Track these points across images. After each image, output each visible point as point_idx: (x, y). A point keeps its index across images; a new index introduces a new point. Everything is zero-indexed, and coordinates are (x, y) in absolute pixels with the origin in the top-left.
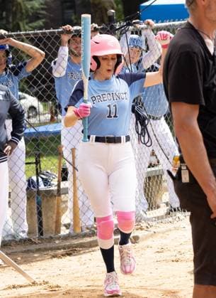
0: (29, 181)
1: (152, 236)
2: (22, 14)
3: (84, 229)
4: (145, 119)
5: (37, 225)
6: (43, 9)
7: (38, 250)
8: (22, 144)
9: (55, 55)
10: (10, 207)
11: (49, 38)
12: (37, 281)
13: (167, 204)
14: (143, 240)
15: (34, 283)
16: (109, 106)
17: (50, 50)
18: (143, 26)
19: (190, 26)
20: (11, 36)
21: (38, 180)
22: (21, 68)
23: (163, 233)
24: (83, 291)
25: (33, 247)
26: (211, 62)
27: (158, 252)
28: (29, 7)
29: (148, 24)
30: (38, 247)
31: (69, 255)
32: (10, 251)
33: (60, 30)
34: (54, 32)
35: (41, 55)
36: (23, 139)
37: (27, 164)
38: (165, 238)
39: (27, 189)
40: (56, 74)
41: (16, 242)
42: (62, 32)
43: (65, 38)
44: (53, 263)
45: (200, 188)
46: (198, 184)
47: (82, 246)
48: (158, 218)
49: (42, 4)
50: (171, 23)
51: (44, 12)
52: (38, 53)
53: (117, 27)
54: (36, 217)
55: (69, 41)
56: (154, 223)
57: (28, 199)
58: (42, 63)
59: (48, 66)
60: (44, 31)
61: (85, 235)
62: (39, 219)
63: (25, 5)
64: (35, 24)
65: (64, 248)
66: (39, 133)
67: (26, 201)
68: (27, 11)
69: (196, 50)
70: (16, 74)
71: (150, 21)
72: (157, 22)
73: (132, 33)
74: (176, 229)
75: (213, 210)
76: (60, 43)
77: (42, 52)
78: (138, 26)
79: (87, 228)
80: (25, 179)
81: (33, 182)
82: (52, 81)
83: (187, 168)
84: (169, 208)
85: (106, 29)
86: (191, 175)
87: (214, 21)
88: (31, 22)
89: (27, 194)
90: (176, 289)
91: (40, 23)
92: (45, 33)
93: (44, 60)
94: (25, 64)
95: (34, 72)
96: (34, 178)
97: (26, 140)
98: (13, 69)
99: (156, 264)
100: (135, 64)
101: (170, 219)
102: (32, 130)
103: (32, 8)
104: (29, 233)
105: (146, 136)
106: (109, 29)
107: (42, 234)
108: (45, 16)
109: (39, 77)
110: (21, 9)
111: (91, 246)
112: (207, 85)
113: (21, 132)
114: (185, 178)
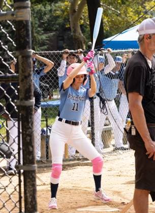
0: (42, 130)
2: (36, 42)
3: (70, 157)
4: (104, 100)
5: (45, 154)
6: (47, 40)
7: (46, 167)
8: (40, 111)
9: (59, 65)
11: (56, 56)
12: (46, 183)
13: (114, 146)
15: (44, 184)
16: (74, 104)
17: (57, 62)
18: (106, 51)
19: (139, 53)
20: (37, 53)
21: (47, 130)
22: (41, 70)
23: (111, 161)
24: (70, 189)
25: (43, 165)
26: (150, 72)
27: (109, 171)
28: (40, 38)
29: (109, 50)
30: (45, 165)
34: (59, 53)
35: (52, 64)
36: (40, 108)
37: (42, 121)
38: (113, 164)
39: (41, 134)
40: (59, 75)
42: (63, 53)
43: (65, 56)
45: (141, 138)
46: (140, 136)
47: (69, 165)
48: (109, 153)
49: (47, 37)
50: (121, 51)
51: (47, 42)
52: (50, 63)
54: (45, 149)
55: (67, 58)
56: (107, 156)
57: (41, 139)
58: (53, 68)
59: (55, 70)
60: (50, 52)
61: (71, 160)
62: (47, 151)
63: (38, 37)
64: (42, 48)
66: (49, 105)
68: (39, 41)
69: (143, 66)
70: (38, 74)
71: (110, 49)
72: (113, 50)
73: (100, 55)
74: (118, 159)
75: (148, 150)
76: (62, 59)
77: (53, 63)
78: (103, 51)
79: (72, 156)
80: (40, 129)
81: (44, 131)
82: (57, 78)
83: (135, 128)
84: (115, 147)
86: (137, 131)
87: (153, 51)
88: (41, 47)
90: (120, 190)
91: (46, 47)
93: (53, 67)
94: (43, 69)
95: (48, 73)
96: (45, 129)
97: (42, 109)
98: (37, 71)
99: (108, 177)
100: (101, 71)
101: (115, 154)
102: (45, 103)
103: (42, 39)
104: (41, 158)
105: (105, 109)
107: (48, 158)
108: (48, 44)
109: (50, 76)
110: (36, 39)
111: (73, 166)
112: (148, 84)
113: (40, 104)
114: (134, 133)
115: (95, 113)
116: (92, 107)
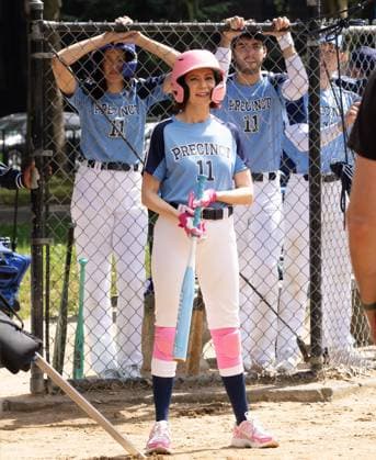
1: (355, 391)
10: (114, 321)
14: (339, 397)
15: (137, 457)
16: (200, 163)
20: (139, 28)
27: (362, 420)
31: (209, 412)
32: (110, 398)
33: (222, 24)
34: (213, 28)
41: (120, 383)
44: (179, 425)
53: (323, 27)
56: (361, 370)
65: (202, 401)
67: (142, 315)
85: (303, 27)
89: (145, 302)
92: (197, 27)
99: (353, 440)
106: (307, 28)
115: (323, 228)
116: (315, 207)
